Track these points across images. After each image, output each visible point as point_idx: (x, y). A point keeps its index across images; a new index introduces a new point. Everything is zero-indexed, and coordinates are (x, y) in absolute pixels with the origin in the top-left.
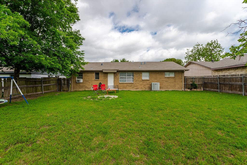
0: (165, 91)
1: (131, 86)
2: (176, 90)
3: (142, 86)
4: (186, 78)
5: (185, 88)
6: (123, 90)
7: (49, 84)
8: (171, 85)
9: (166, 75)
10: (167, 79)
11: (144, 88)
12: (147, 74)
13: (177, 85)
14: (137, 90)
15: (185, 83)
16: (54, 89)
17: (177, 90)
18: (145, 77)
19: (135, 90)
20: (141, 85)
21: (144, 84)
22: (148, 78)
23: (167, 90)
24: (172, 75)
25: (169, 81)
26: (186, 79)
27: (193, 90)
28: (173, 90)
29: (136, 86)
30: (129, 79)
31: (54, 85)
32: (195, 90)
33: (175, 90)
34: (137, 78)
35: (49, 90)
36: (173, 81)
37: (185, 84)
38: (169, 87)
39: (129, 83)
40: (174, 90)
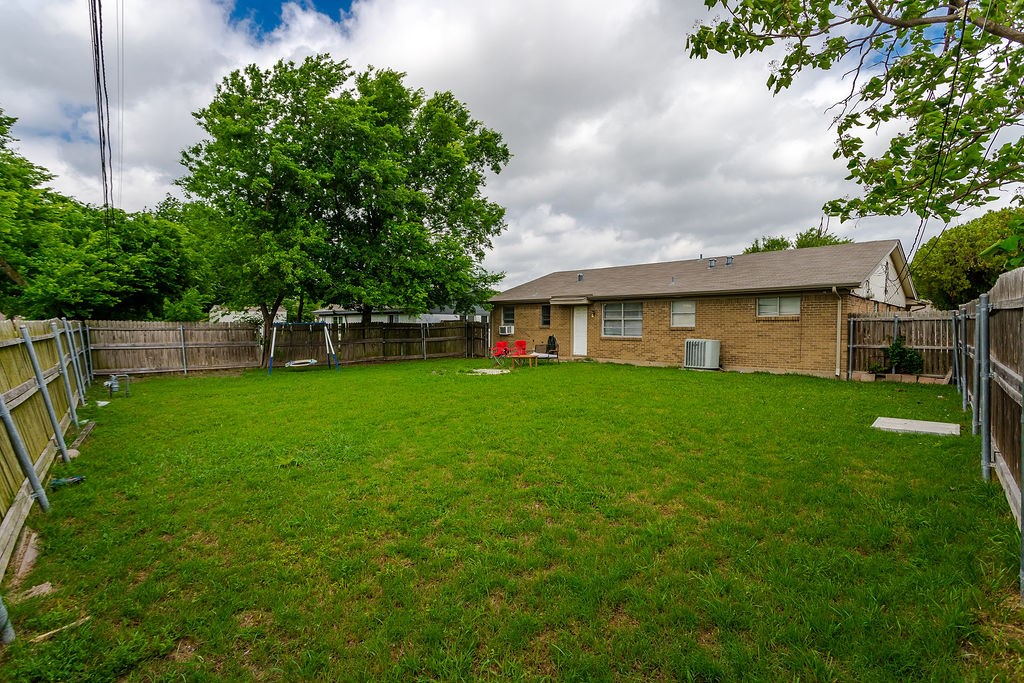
0: (755, 373)
1: (633, 350)
2: (805, 372)
3: (670, 349)
4: (859, 320)
5: (848, 369)
6: (611, 360)
7: (442, 338)
8: (781, 350)
9: (763, 309)
10: (766, 327)
11: (676, 359)
12: (689, 307)
13: (810, 353)
14: (653, 364)
15: (849, 343)
16: (455, 351)
17: (810, 372)
18: (684, 317)
19: (646, 364)
20: (666, 347)
21: (677, 343)
22: (689, 322)
23: (764, 369)
24: (791, 309)
25: (774, 335)
26: (854, 325)
27: (893, 377)
28: (791, 371)
29: (649, 351)
30: (630, 326)
31: (456, 340)
32: (908, 379)
33: (799, 372)
34: (652, 323)
35: (441, 352)
36: (789, 336)
37: (849, 348)
38: (772, 358)
39: (628, 340)
40: (796, 375)
